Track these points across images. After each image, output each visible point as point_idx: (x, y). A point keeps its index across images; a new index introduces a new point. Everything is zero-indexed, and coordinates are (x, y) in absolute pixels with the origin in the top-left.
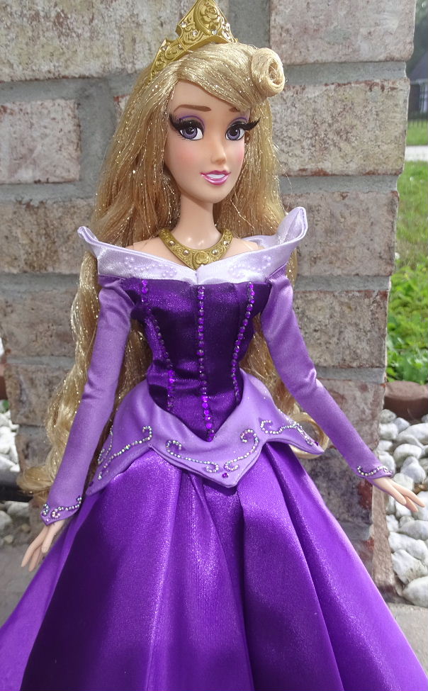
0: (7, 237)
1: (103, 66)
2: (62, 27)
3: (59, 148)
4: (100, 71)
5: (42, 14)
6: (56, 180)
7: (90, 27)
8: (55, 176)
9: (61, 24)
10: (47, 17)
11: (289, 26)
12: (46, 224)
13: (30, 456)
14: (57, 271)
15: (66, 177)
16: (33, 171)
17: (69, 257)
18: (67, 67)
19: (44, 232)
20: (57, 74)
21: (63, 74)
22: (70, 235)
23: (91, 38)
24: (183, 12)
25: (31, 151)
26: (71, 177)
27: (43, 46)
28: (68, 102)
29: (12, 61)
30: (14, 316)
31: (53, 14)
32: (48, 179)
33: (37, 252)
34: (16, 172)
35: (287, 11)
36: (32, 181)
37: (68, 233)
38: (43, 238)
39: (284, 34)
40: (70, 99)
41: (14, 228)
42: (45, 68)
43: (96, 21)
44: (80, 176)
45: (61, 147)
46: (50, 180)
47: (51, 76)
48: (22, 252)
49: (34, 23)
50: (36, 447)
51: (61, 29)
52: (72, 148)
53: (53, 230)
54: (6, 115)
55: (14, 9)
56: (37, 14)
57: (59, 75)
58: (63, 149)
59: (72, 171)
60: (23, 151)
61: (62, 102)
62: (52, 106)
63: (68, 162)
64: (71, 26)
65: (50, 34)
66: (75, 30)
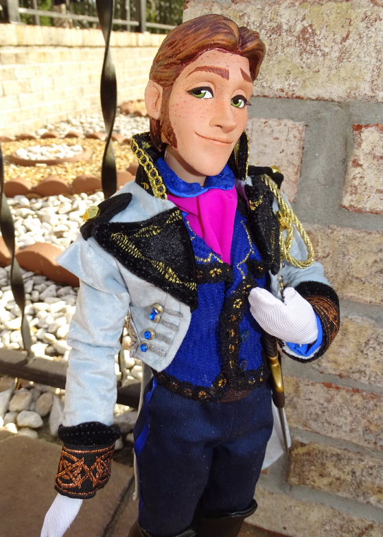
1: (348, 91)
2: (307, 43)
4: (344, 95)
5: (285, 27)
7: (340, 46)
9: (307, 41)
10: (289, 31)
20: (290, 93)
21: (298, 94)
23: (340, 59)
28: (297, 124)
31: (299, 27)
40: (300, 121)
43: (350, 41)
47: (283, 94)
49: (274, 36)
51: (305, 46)
55: (253, 19)
56: (279, 27)
57: (293, 94)
61: (290, 123)
62: (277, 126)
64: (318, 44)
65: (290, 50)
66: (322, 48)
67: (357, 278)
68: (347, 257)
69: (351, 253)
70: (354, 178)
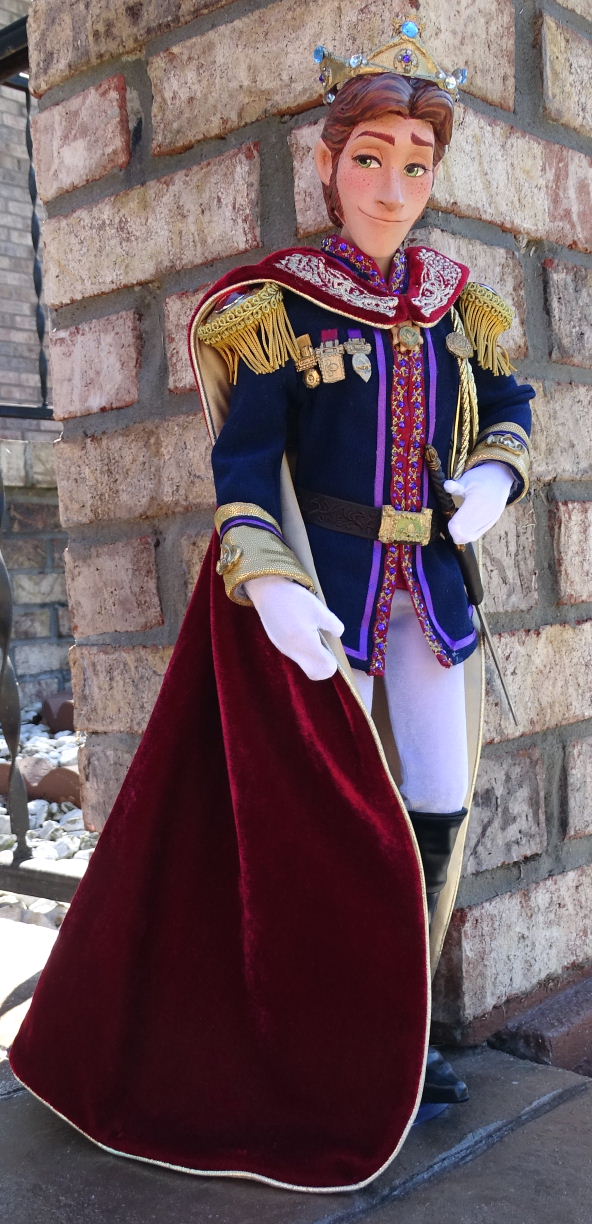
0: (76, 481)
1: (156, 267)
2: (123, 232)
4: (153, 272)
5: (107, 222)
6: (119, 405)
7: (145, 227)
8: (118, 401)
9: (122, 230)
11: (311, 189)
12: (109, 458)
13: (90, 776)
14: (117, 516)
15: (128, 400)
16: (100, 396)
18: (127, 273)
19: (106, 468)
20: (119, 284)
21: (124, 283)
22: (128, 470)
24: (220, 194)
25: (98, 373)
26: (131, 400)
27: (108, 255)
28: (129, 313)
29: (84, 277)
30: (80, 579)
31: (117, 220)
32: (112, 405)
33: (101, 495)
34: (86, 401)
35: (308, 174)
36: (99, 409)
37: (127, 467)
38: (106, 477)
39: (308, 199)
40: (130, 309)
41: (83, 467)
42: (109, 280)
43: (150, 220)
44: (139, 396)
46: (114, 406)
47: (114, 287)
48: (89, 496)
49: (102, 232)
50: (96, 762)
51: (122, 234)
52: (132, 365)
54: (79, 336)
55: (86, 221)
56: (104, 223)
57: (121, 285)
59: (132, 391)
60: (92, 374)
61: (124, 313)
62: (116, 320)
63: (128, 381)
64: (130, 230)
65: (113, 242)
66: (135, 233)
67: (199, 477)
68: (186, 451)
69: (189, 447)
70: (172, 355)
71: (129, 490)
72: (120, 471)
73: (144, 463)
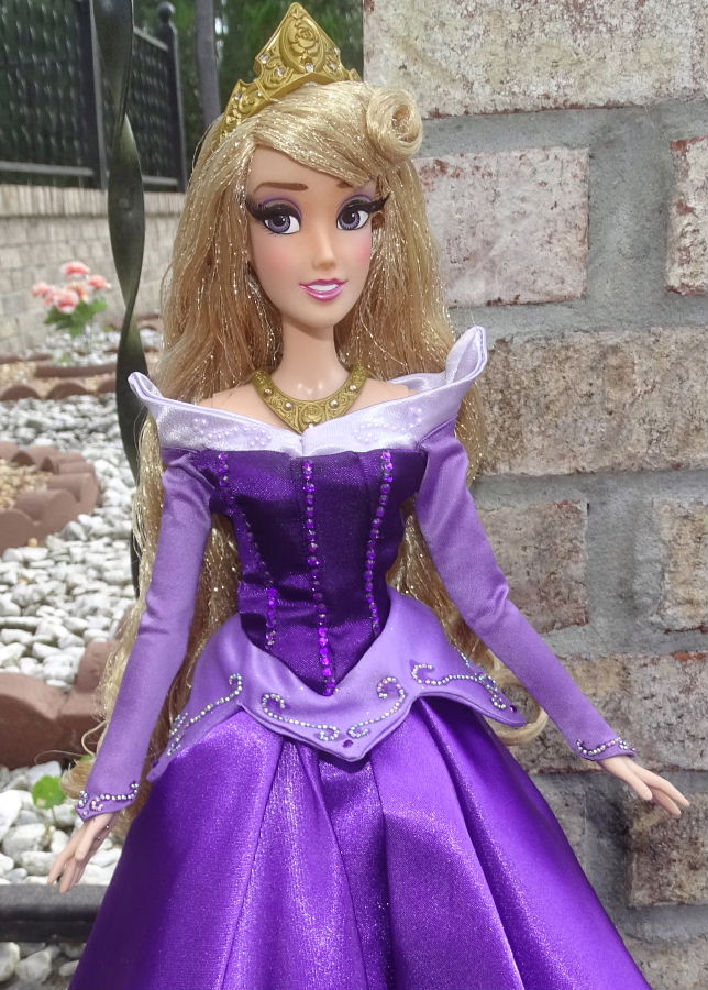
1: (657, 85)
3: (547, 238)
6: (535, 298)
8: (533, 291)
12: (506, 381)
14: (517, 471)
15: (556, 292)
16: (488, 283)
17: (546, 444)
18: (584, 86)
20: (560, 100)
21: (573, 100)
22: (552, 402)
25: (489, 245)
26: (565, 293)
27: (539, 48)
32: (517, 298)
36: (483, 301)
38: (496, 409)
40: (580, 146)
42: (538, 90)
44: (585, 289)
45: (550, 236)
46: (522, 299)
47: (549, 103)
52: (573, 239)
53: (518, 392)
57: (565, 102)
58: (554, 241)
60: (473, 245)
62: (543, 160)
63: (562, 264)
65: (554, 27)
71: (550, 432)
72: (532, 404)
73: (590, 395)
